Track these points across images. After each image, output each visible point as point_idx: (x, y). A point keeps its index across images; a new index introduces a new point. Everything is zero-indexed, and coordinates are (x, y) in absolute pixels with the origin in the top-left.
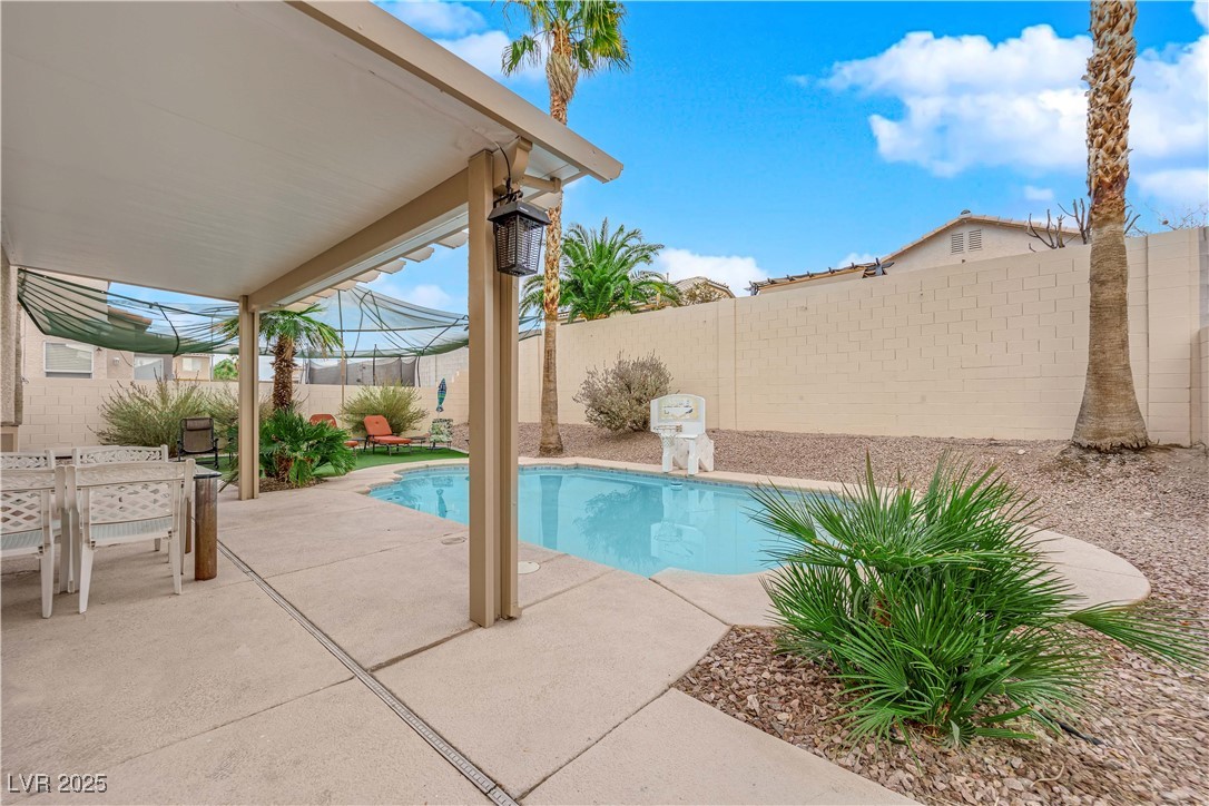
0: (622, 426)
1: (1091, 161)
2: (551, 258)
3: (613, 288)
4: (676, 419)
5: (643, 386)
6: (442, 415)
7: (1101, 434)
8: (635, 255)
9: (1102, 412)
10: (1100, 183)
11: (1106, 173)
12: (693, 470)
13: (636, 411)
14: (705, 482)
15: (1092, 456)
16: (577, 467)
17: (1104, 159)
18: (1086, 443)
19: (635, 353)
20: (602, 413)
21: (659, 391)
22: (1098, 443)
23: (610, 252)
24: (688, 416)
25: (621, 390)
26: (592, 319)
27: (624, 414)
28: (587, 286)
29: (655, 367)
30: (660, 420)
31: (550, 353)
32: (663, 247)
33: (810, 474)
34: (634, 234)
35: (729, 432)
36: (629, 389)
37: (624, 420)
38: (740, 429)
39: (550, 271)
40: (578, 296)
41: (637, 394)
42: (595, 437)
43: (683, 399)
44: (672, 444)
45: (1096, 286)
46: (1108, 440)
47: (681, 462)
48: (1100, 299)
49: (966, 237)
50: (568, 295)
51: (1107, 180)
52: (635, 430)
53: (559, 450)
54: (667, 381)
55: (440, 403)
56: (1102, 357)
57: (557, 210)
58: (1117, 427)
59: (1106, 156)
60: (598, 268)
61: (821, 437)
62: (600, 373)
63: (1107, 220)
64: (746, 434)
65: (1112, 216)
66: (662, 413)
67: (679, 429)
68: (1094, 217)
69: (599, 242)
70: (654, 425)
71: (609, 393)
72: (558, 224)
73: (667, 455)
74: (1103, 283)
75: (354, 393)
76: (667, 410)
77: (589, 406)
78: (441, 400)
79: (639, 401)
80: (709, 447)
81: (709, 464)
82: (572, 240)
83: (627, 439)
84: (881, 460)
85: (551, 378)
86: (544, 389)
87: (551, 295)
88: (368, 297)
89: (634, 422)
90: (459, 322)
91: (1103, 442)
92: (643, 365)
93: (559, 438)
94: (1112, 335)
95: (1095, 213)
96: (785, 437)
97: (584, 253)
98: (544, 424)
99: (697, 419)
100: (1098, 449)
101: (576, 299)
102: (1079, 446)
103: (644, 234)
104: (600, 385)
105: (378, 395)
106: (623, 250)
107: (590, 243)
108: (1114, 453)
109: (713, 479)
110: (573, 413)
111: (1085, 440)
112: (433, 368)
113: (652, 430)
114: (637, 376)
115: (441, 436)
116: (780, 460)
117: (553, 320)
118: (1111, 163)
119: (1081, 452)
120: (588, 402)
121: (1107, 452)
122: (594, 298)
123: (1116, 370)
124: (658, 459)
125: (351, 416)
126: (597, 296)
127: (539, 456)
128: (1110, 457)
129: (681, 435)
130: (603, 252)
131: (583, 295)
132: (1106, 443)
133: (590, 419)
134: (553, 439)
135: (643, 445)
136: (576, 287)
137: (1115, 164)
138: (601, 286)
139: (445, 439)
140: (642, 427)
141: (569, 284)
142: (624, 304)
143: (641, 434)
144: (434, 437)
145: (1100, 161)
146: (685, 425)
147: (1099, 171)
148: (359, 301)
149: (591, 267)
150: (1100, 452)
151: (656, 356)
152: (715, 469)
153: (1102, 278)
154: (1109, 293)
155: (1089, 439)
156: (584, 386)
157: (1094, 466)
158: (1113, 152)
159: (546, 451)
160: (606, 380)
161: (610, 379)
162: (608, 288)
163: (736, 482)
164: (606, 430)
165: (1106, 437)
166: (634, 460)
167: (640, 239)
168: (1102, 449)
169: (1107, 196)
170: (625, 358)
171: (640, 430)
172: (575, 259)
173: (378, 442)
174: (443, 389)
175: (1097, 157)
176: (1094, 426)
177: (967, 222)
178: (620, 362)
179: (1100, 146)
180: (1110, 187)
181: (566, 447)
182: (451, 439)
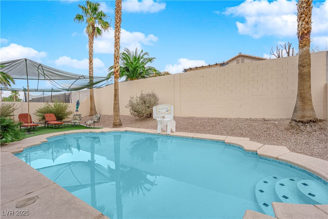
0: (143, 116)
1: (300, 26)
2: (116, 56)
3: (139, 70)
4: (163, 114)
5: (150, 102)
6: (78, 113)
7: (303, 117)
8: (146, 61)
9: (304, 109)
10: (303, 33)
11: (305, 30)
12: (169, 132)
13: (147, 111)
14: (173, 137)
15: (300, 124)
16: (126, 131)
17: (304, 25)
18: (298, 120)
19: (147, 91)
20: (135, 111)
21: (156, 104)
22: (302, 120)
23: (138, 59)
24: (167, 112)
25: (142, 103)
26: (132, 80)
27: (143, 112)
28: (130, 69)
29: (154, 96)
30: (156, 114)
31: (116, 91)
32: (155, 58)
33: (209, 132)
34: (146, 53)
35: (179, 117)
36: (145, 103)
37: (144, 114)
38: (182, 116)
39: (116, 61)
40: (127, 72)
41: (148, 105)
42: (133, 120)
43: (165, 106)
44: (161, 123)
45: (301, 67)
46: (306, 119)
47: (165, 129)
48: (303, 72)
49: (240, 60)
50: (124, 71)
51: (306, 32)
52: (147, 117)
53: (120, 125)
54: (158, 100)
55: (77, 109)
56: (303, 91)
57: (118, 39)
58: (308, 115)
59: (305, 24)
60: (134, 64)
61: (209, 119)
62: (135, 98)
63: (305, 45)
64: (184, 118)
65: (307, 44)
66: (157, 111)
67: (164, 117)
68: (300, 45)
69: (135, 56)
70: (154, 116)
71: (138, 104)
72: (119, 44)
73: (159, 127)
74: (304, 67)
75: (42, 105)
76: (159, 110)
77: (131, 109)
78: (77, 108)
79: (149, 107)
80: (174, 123)
81: (174, 130)
82: (125, 54)
83: (144, 120)
84: (232, 127)
85: (117, 99)
86: (114, 103)
87: (116, 69)
88: (40, 67)
89: (147, 114)
90: (81, 78)
91: (304, 119)
92: (150, 95)
93: (120, 121)
94: (307, 84)
95: (301, 43)
96: (198, 119)
97: (129, 59)
98: (115, 115)
99: (170, 114)
100: (302, 122)
101: (127, 73)
102: (295, 121)
103: (149, 53)
104: (135, 102)
105: (53, 106)
106: (142, 59)
107: (132, 56)
108: (308, 123)
109: (176, 136)
110: (125, 111)
111: (298, 119)
112: (78, 97)
113: (154, 118)
114: (147, 99)
115: (76, 121)
116: (197, 127)
117: (117, 78)
118: (307, 26)
119: (296, 123)
120: (131, 108)
121: (305, 123)
122: (133, 73)
123: (307, 95)
124: (156, 127)
125: (40, 114)
126: (134, 73)
127: (112, 127)
128: (306, 124)
129: (165, 120)
130: (136, 59)
131: (129, 72)
132: (305, 120)
133: (131, 114)
134: (118, 121)
135: (150, 123)
136: (127, 69)
137: (308, 26)
138: (135, 69)
139: (78, 122)
140: (150, 116)
141: (124, 68)
142: (143, 76)
143: (149, 118)
144: (73, 121)
145: (303, 26)
146: (166, 116)
147: (303, 29)
148: (37, 69)
149: (132, 63)
150: (303, 123)
151: (154, 92)
152: (176, 131)
153: (304, 65)
154: (305, 70)
155: (299, 118)
156: (129, 102)
157: (302, 127)
158: (307, 23)
159: (115, 125)
160: (137, 100)
161: (138, 100)
162: (137, 70)
163: (185, 136)
164: (137, 117)
165: (305, 118)
166: (147, 128)
167: (148, 55)
168: (304, 122)
169: (305, 37)
170: (143, 93)
171: (149, 117)
172: (127, 60)
173: (50, 123)
174: (78, 104)
175: (302, 24)
176: (301, 114)
177: (241, 56)
178: (142, 94)
179: (303, 21)
180: (306, 35)
181: (123, 124)
182: (80, 122)
